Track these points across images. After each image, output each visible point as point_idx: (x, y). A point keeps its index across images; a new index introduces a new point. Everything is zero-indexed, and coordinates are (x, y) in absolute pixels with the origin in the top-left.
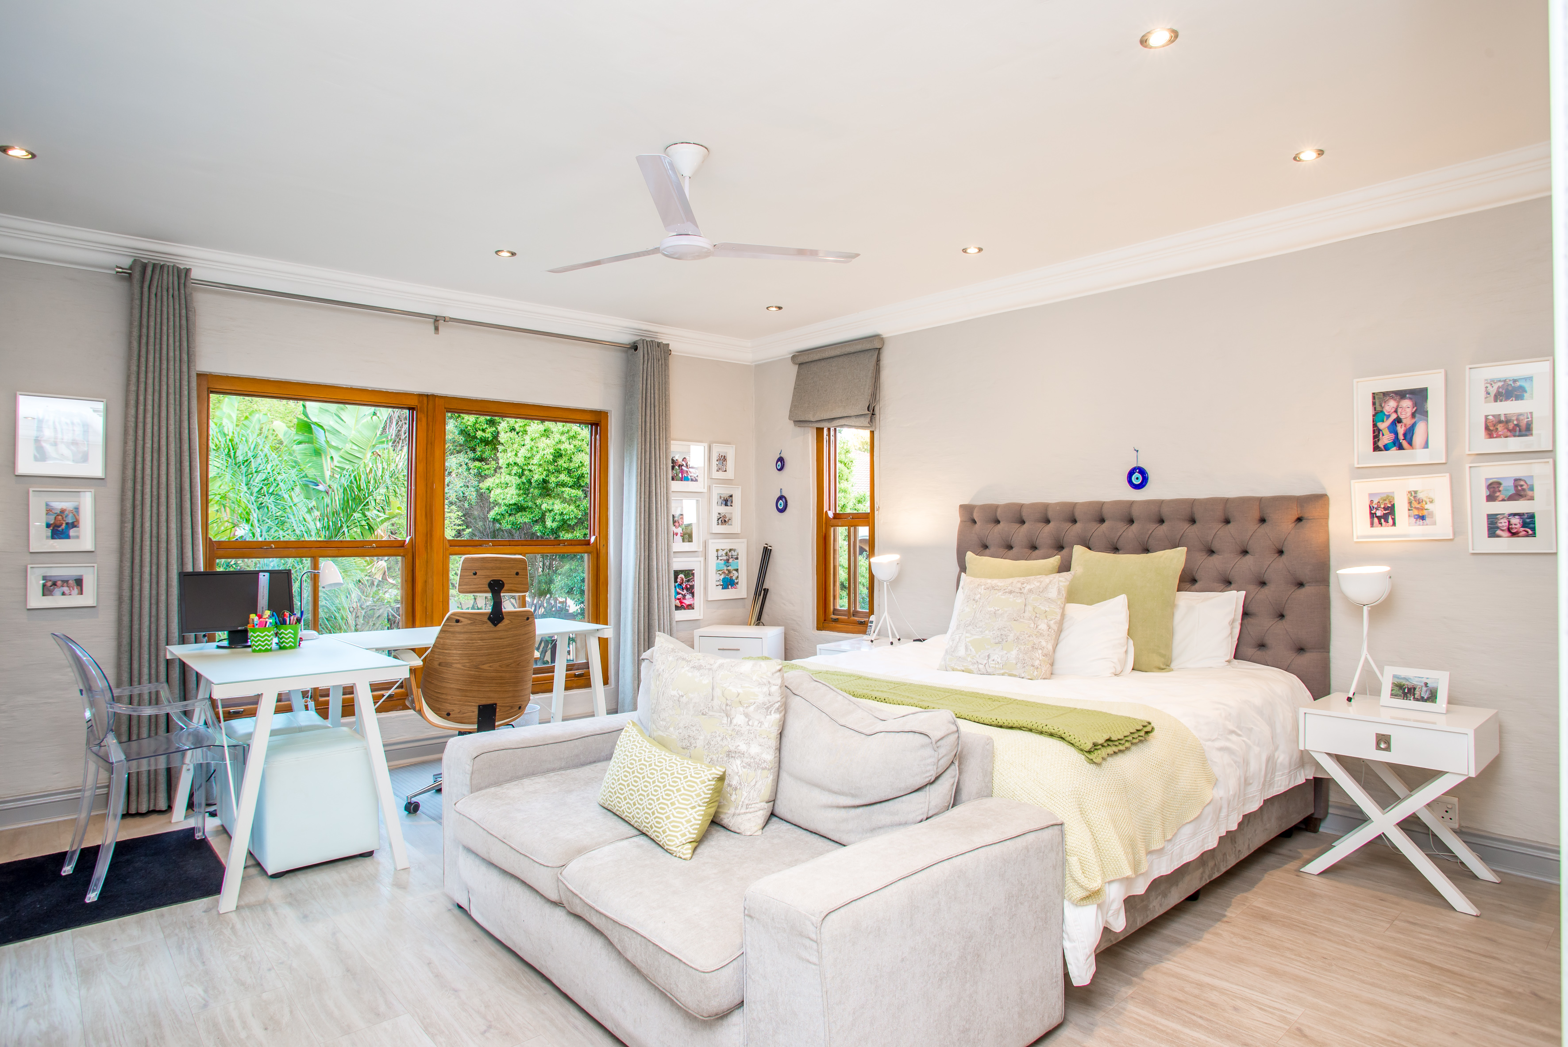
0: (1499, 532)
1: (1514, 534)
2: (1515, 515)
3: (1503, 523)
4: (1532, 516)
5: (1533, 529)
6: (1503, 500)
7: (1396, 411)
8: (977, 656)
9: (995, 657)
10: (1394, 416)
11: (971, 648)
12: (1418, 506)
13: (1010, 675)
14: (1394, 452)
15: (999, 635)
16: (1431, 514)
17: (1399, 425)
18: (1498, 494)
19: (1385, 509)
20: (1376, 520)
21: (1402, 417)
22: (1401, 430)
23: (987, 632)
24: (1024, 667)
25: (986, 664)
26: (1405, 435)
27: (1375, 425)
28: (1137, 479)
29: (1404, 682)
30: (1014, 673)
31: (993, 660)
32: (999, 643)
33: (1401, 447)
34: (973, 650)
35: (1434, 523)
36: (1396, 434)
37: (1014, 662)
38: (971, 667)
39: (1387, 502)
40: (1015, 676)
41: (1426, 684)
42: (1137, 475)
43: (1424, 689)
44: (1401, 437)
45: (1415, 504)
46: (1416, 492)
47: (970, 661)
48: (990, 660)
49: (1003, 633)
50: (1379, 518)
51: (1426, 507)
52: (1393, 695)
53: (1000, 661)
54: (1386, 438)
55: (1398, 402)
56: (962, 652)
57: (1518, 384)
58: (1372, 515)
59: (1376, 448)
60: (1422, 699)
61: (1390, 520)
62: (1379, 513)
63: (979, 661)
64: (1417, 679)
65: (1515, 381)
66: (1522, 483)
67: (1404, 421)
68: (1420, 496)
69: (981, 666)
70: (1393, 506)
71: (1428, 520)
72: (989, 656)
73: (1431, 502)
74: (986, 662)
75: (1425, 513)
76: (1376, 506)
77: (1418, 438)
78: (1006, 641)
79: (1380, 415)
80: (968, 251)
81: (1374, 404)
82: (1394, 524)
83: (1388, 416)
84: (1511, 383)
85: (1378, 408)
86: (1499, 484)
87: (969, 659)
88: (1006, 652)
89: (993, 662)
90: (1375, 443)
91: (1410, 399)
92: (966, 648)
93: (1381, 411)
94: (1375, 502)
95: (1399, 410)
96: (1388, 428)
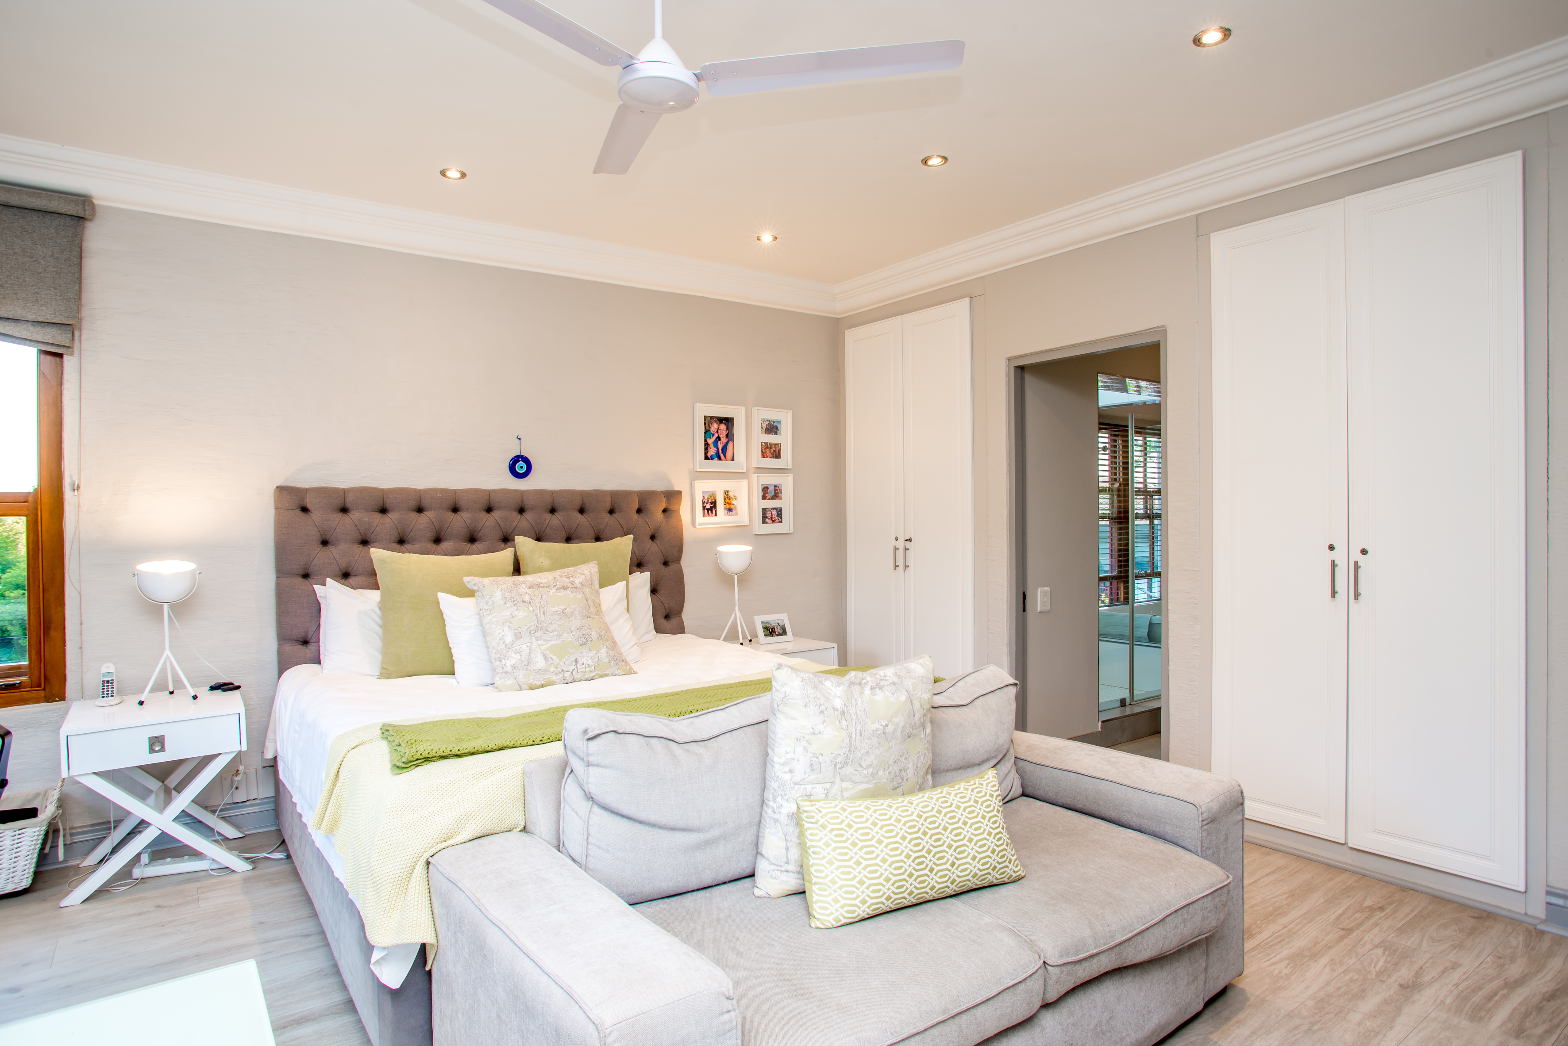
0: (767, 520)
1: (773, 521)
2: (774, 509)
3: (769, 514)
4: (781, 510)
5: (781, 518)
6: (769, 499)
7: (717, 432)
8: (562, 664)
9: (584, 660)
10: (716, 435)
11: (551, 656)
12: (729, 502)
13: (601, 676)
14: (716, 461)
15: (581, 635)
16: (735, 507)
17: (719, 442)
18: (767, 495)
19: (711, 503)
20: (706, 511)
21: (721, 436)
22: (720, 446)
23: (565, 635)
24: (617, 663)
25: (573, 670)
26: (722, 450)
27: (706, 440)
28: (521, 467)
29: (768, 625)
30: (607, 672)
31: (583, 664)
32: (584, 644)
33: (720, 459)
34: (555, 658)
35: (737, 514)
36: (718, 449)
37: (607, 660)
38: (554, 678)
39: (712, 498)
40: (606, 675)
41: (778, 624)
42: (521, 463)
43: (779, 627)
44: (720, 451)
45: (727, 501)
46: (728, 492)
47: (554, 671)
48: (578, 665)
49: (584, 632)
50: (708, 510)
51: (733, 502)
52: (766, 635)
53: (591, 663)
54: (712, 451)
55: (719, 425)
56: (540, 663)
57: (775, 424)
58: (704, 508)
59: (706, 458)
60: (779, 635)
61: (714, 512)
62: (708, 507)
63: (564, 669)
64: (773, 622)
65: (774, 422)
66: (777, 488)
67: (722, 439)
68: (730, 494)
69: (567, 675)
70: (716, 501)
71: (734, 512)
72: (576, 661)
73: (736, 499)
74: (573, 667)
75: (732, 506)
76: (706, 501)
77: (729, 454)
78: (592, 641)
79: (708, 433)
80: (448, 174)
81: (705, 424)
82: (716, 515)
83: (713, 435)
84: (772, 423)
85: (708, 428)
86: (768, 488)
87: (552, 669)
88: (595, 652)
89: (583, 666)
90: (706, 453)
91: (725, 424)
92: (546, 657)
93: (709, 430)
94: (706, 498)
95: (719, 431)
96: (713, 443)
